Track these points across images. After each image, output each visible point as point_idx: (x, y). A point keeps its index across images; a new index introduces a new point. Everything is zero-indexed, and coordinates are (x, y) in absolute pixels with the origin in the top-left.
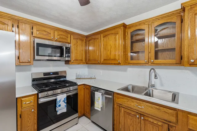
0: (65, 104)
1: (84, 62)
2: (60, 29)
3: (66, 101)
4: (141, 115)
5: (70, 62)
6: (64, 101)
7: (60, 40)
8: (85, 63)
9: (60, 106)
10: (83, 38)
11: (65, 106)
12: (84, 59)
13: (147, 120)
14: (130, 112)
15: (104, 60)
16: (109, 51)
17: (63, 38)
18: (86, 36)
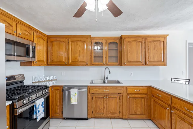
0: (43, 109)
1: (46, 63)
2: (23, 23)
3: (44, 105)
4: (106, 95)
5: (33, 63)
6: (42, 106)
7: (23, 36)
8: (46, 65)
9: (39, 112)
10: (44, 37)
11: (43, 110)
12: (45, 61)
13: (110, 97)
14: (99, 97)
15: (72, 62)
16: (78, 54)
17: (25, 34)
18: (47, 36)
